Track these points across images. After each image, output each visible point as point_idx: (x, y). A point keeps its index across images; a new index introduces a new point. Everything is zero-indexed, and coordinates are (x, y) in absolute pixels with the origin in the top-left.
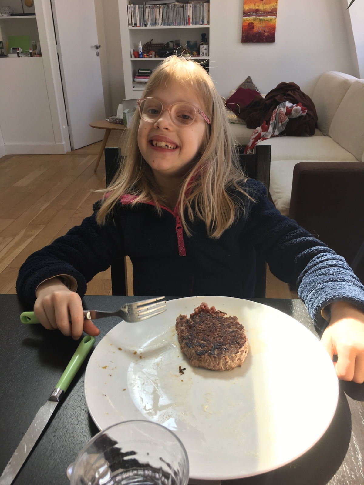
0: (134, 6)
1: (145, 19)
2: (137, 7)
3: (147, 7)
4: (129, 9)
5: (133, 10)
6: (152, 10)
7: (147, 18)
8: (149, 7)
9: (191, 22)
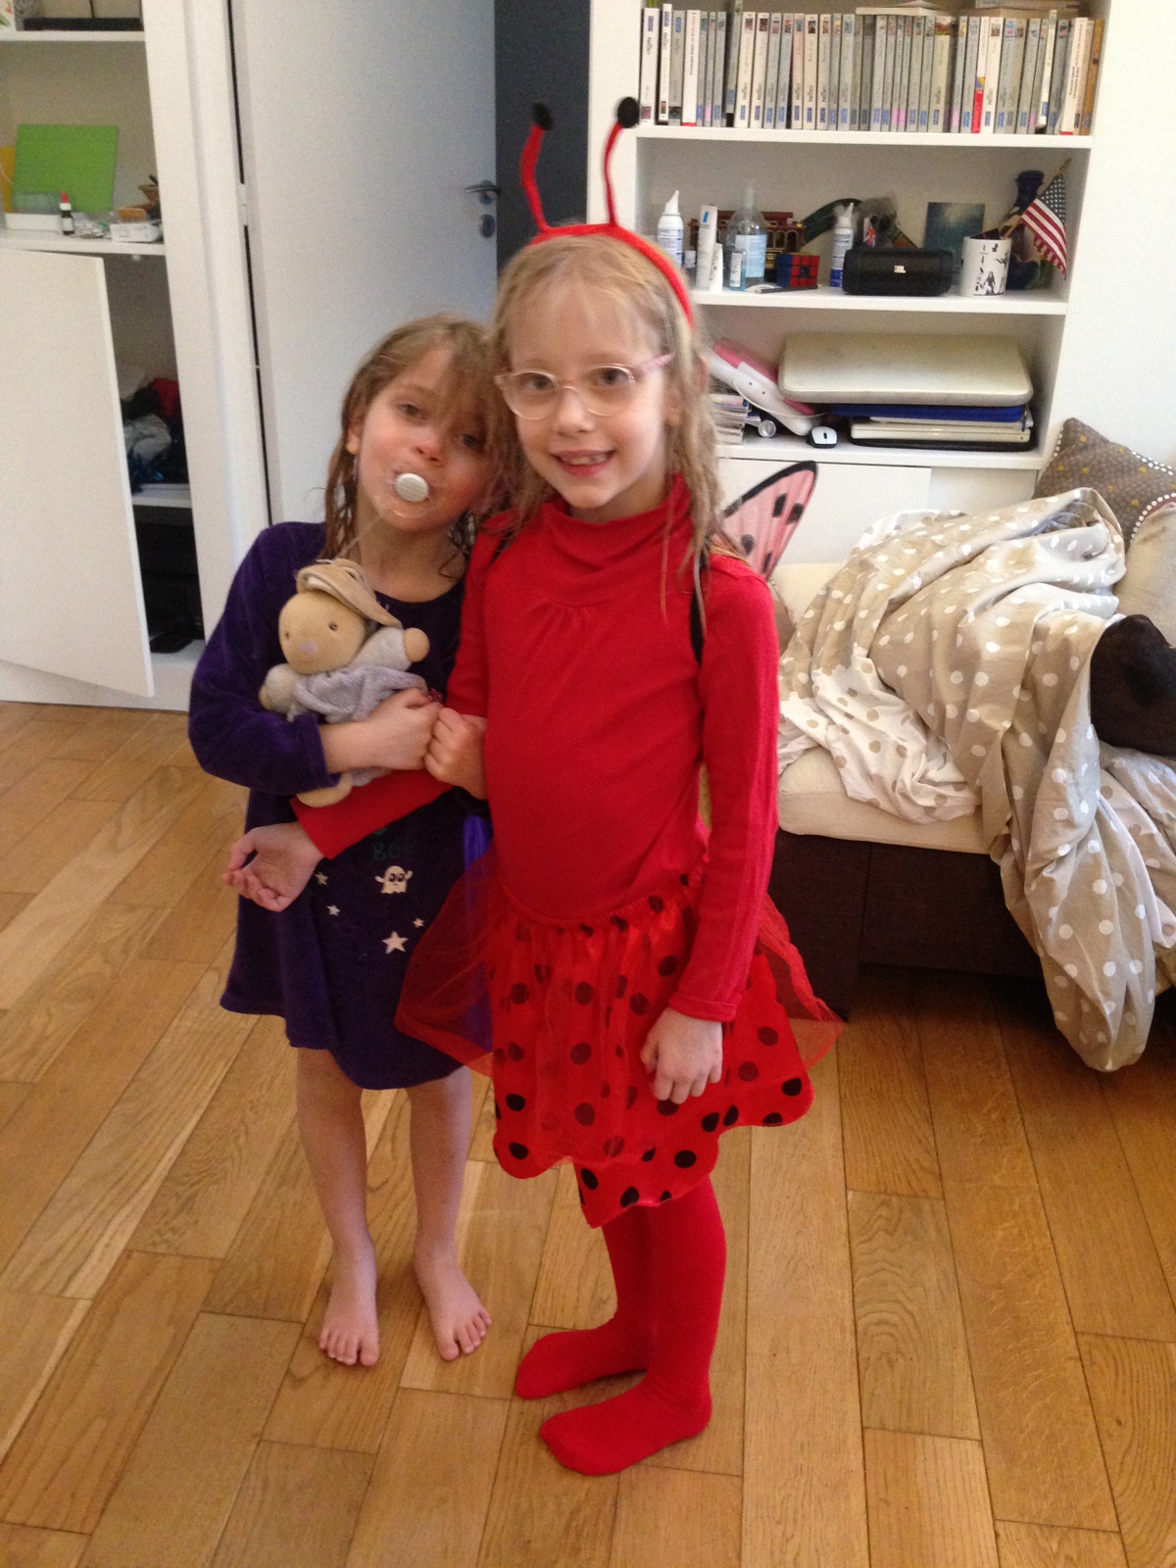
0: (680, 13)
1: (731, 86)
2: (694, 17)
3: (749, 22)
4: (650, 29)
5: (669, 37)
6: (775, 38)
7: (744, 78)
8: (764, 22)
9: (988, 113)
